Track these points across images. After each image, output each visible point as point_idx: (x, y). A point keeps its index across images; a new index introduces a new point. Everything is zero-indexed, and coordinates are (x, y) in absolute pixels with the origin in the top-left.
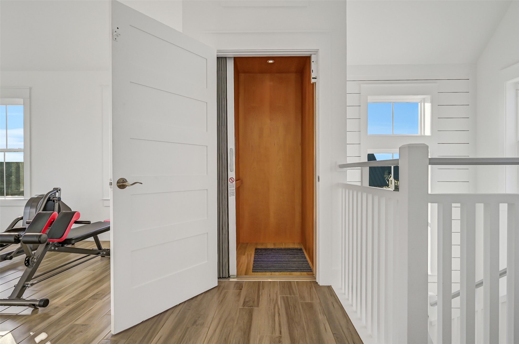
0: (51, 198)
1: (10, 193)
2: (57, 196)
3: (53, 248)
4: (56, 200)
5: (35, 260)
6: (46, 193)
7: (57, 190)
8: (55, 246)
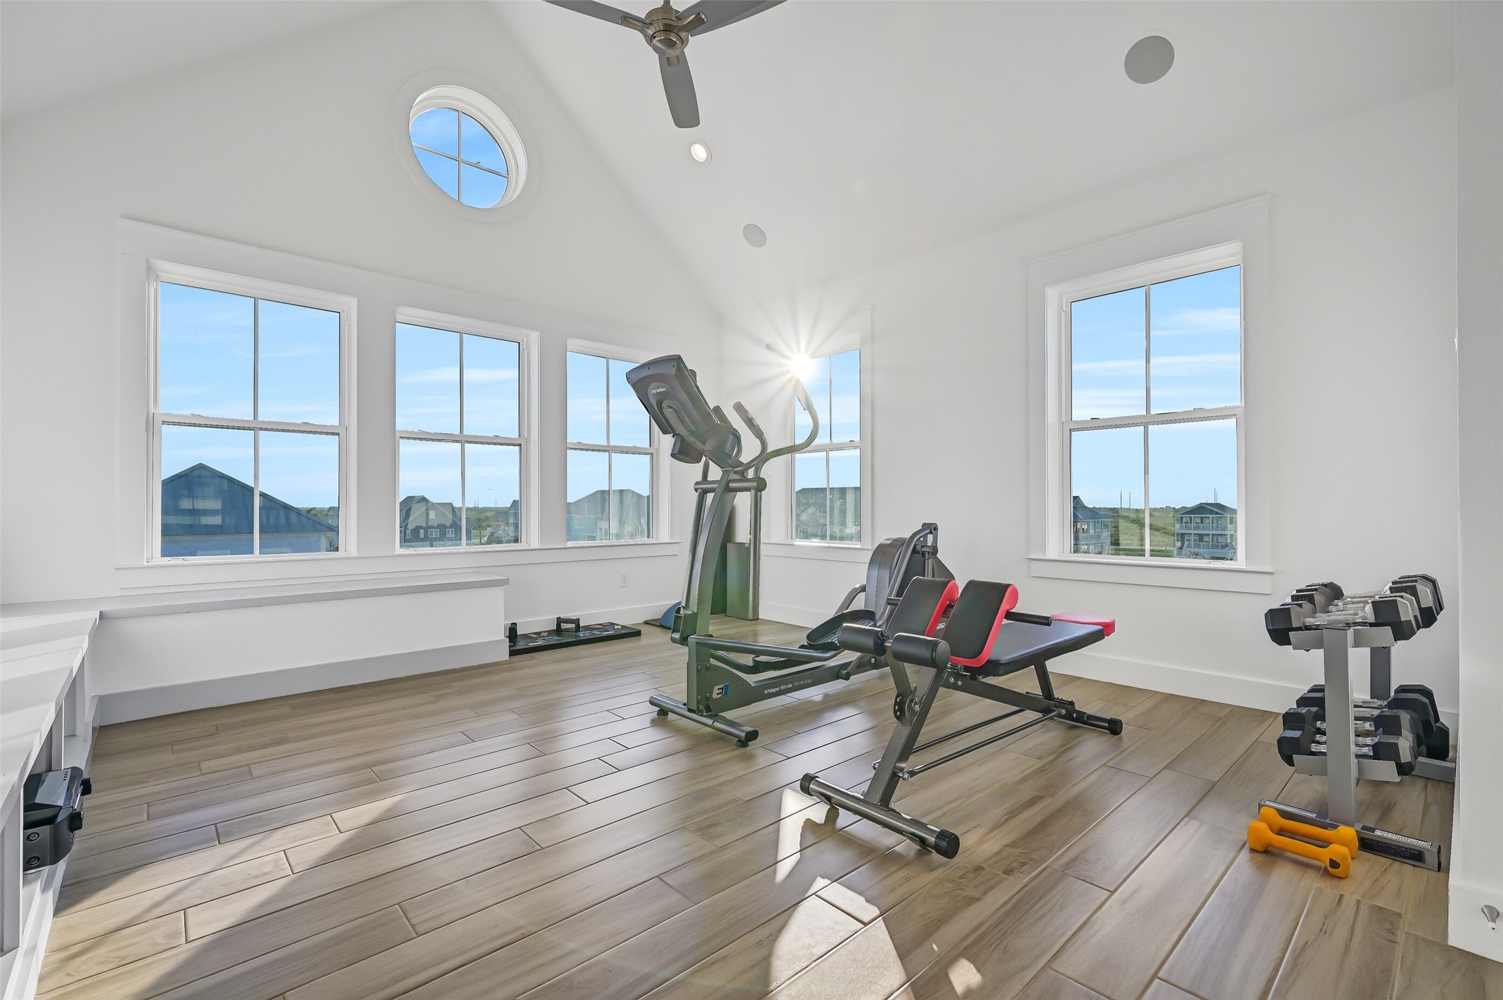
0: (918, 548)
1: (838, 536)
2: (929, 544)
3: (952, 680)
4: (929, 552)
5: (917, 708)
6: (908, 536)
7: (932, 528)
8: (957, 676)
